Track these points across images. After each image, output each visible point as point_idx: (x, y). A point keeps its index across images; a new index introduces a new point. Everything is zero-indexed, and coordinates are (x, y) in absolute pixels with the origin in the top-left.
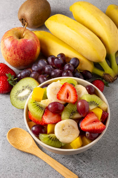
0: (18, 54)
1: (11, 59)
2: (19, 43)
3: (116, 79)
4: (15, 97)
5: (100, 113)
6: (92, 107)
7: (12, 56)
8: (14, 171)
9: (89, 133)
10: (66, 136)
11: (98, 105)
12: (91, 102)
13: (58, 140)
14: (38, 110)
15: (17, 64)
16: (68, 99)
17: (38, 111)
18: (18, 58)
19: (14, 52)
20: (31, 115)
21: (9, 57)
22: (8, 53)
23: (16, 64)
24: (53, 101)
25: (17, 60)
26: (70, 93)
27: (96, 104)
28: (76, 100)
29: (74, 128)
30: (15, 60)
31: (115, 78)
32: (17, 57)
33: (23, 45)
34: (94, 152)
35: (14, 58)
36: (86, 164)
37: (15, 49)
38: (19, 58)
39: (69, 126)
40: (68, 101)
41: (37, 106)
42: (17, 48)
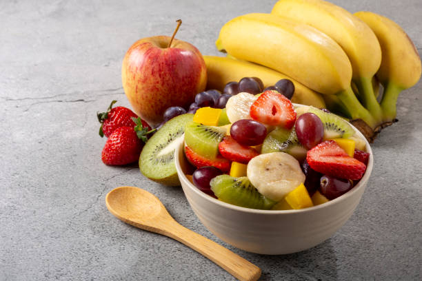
0: (160, 75)
1: (143, 88)
2: (162, 53)
3: (379, 132)
4: (151, 160)
6: (330, 133)
7: (148, 81)
9: (327, 180)
10: (274, 181)
11: (344, 131)
12: (326, 123)
13: (256, 190)
15: (156, 103)
16: (276, 116)
18: (159, 86)
19: (153, 70)
21: (140, 86)
22: (140, 75)
23: (153, 103)
24: (242, 118)
25: (157, 89)
26: (279, 107)
27: (339, 130)
28: (293, 118)
29: (291, 169)
30: (152, 90)
31: (377, 130)
32: (158, 82)
33: (172, 56)
34: (343, 263)
35: (151, 86)
37: (154, 64)
38: (163, 85)
39: (280, 165)
41: (206, 130)
42: (158, 62)
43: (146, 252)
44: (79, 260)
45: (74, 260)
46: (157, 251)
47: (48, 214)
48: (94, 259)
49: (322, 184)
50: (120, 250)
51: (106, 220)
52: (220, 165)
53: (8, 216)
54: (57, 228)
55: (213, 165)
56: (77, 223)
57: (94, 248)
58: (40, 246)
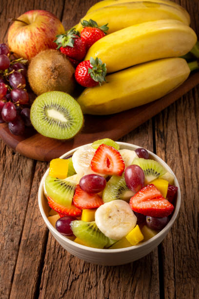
5: (164, 186)
6: (150, 178)
9: (151, 218)
10: (116, 226)
11: (159, 174)
12: (147, 170)
13: (103, 235)
14: (64, 191)
16: (110, 168)
17: (65, 193)
20: (53, 201)
24: (86, 174)
26: (111, 159)
27: (156, 173)
28: (122, 169)
29: (126, 213)
39: (118, 211)
40: (110, 172)
41: (62, 184)
49: (148, 221)
52: (75, 213)
55: (70, 214)
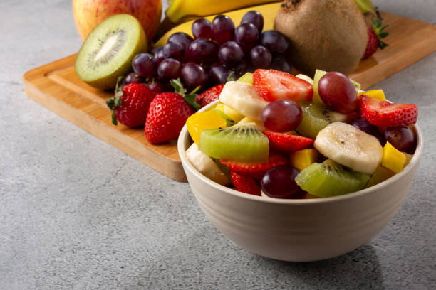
8: (179, 270)
34: (402, 227)
36: (381, 249)
43: (175, 223)
44: (98, 233)
45: (92, 234)
46: (187, 222)
47: (61, 190)
48: (115, 232)
50: (144, 222)
51: (127, 193)
53: (16, 193)
54: (72, 203)
56: (94, 197)
57: (114, 221)
58: (53, 221)
